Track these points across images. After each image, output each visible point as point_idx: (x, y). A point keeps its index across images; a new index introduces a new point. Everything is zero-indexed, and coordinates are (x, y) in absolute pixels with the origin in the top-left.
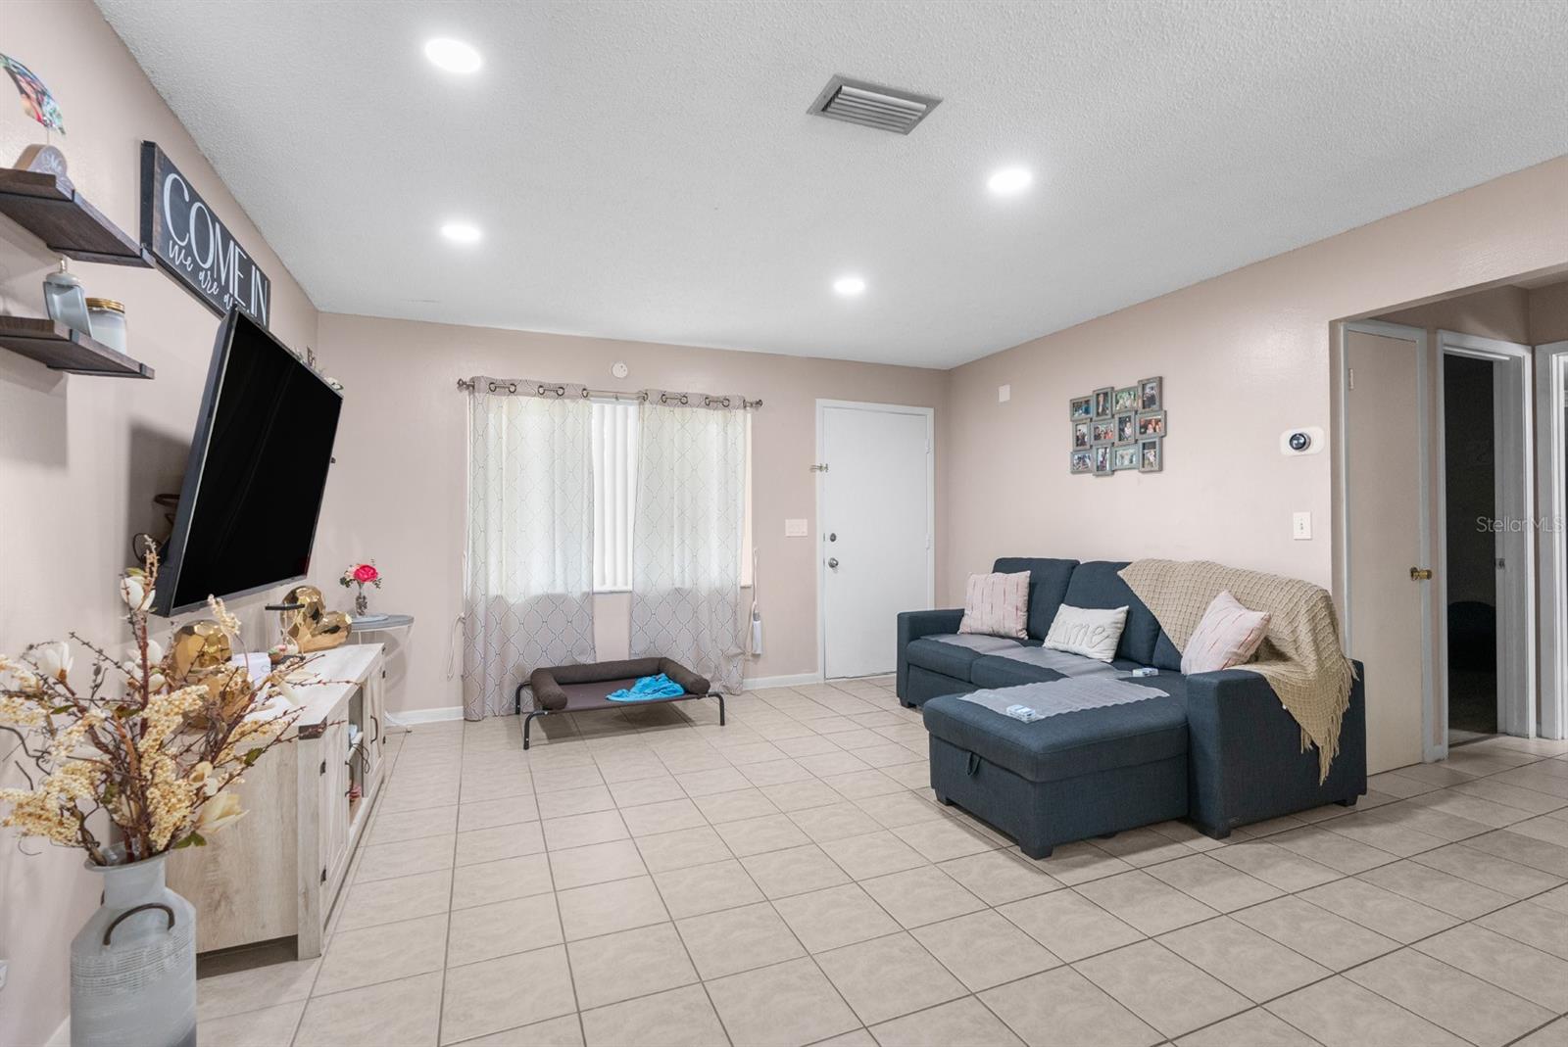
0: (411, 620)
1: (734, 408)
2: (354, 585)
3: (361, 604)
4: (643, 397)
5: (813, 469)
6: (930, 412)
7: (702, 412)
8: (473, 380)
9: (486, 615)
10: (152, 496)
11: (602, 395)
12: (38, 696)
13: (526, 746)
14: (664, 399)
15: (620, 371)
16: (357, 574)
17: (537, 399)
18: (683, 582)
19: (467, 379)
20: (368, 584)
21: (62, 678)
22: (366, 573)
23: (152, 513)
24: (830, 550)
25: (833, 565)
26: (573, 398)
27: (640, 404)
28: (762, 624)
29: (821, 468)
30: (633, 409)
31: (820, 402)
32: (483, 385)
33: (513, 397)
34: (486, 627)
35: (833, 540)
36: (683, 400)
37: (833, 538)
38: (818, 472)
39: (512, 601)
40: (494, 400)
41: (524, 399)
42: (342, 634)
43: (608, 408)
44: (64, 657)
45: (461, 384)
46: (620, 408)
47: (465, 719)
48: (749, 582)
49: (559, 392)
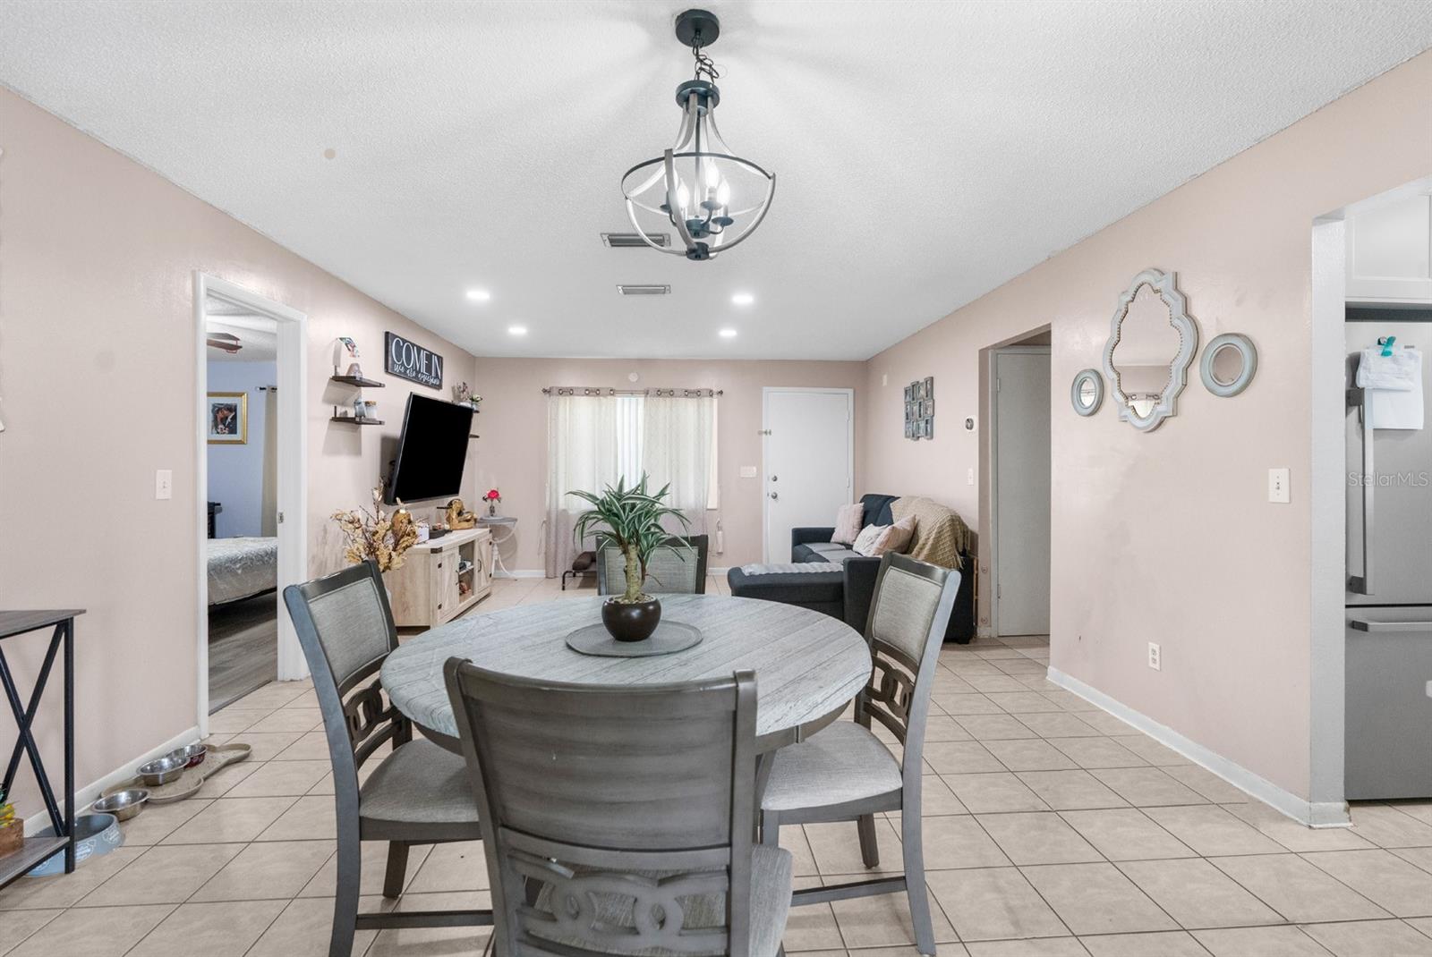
0: (516, 520)
1: (704, 396)
2: (489, 501)
3: (492, 510)
4: (647, 393)
5: (760, 433)
6: (850, 392)
7: (683, 400)
8: (550, 388)
9: (557, 520)
10: (388, 462)
11: (624, 392)
12: (352, 523)
13: (563, 589)
14: (659, 393)
15: (633, 378)
16: (489, 495)
17: (585, 397)
18: (672, 503)
19: (548, 388)
20: (495, 501)
21: (359, 520)
22: (494, 495)
23: (387, 467)
24: (771, 487)
25: (775, 497)
26: (605, 396)
27: (646, 397)
28: (723, 534)
29: (766, 433)
30: (641, 399)
31: (765, 389)
32: (555, 391)
33: (572, 397)
34: (556, 526)
35: (775, 480)
36: (671, 393)
37: (775, 479)
38: (764, 435)
39: (571, 512)
40: (562, 399)
41: (577, 398)
42: (472, 522)
43: (626, 399)
44: (360, 515)
45: (545, 391)
46: (633, 399)
47: (547, 577)
48: (715, 506)
49: (596, 392)
